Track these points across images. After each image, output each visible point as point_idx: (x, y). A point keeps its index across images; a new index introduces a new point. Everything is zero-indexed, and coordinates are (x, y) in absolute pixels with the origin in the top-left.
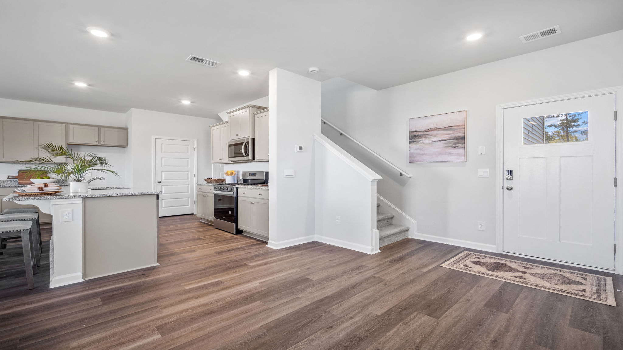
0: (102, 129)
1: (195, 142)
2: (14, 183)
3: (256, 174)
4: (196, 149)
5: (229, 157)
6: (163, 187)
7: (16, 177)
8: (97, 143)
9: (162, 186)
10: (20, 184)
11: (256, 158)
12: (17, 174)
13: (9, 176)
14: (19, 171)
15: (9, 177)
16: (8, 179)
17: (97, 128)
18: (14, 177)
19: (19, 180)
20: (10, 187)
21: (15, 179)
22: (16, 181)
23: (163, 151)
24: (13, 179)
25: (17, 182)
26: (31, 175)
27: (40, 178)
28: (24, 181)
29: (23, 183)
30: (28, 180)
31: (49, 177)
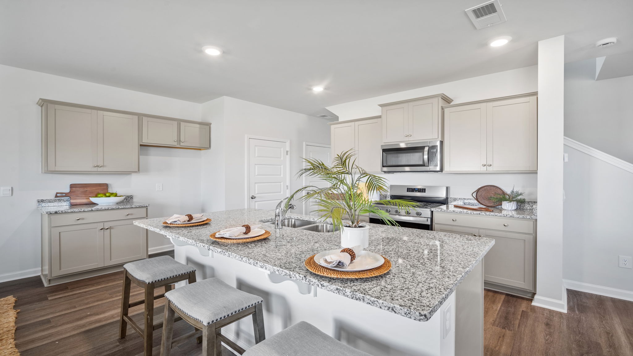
0: (182, 124)
1: (288, 144)
2: (65, 204)
3: (425, 189)
4: (289, 153)
5: (383, 166)
6: (257, 203)
7: (66, 195)
8: (175, 144)
9: (255, 202)
10: (73, 205)
11: (446, 168)
12: (67, 190)
13: (57, 193)
14: (70, 185)
15: (58, 195)
16: (56, 198)
17: (176, 123)
18: (64, 195)
19: (71, 199)
21: (65, 198)
22: (67, 201)
23: (257, 155)
24: (63, 198)
25: (70, 203)
26: (86, 191)
27: (104, 196)
28: (78, 200)
29: (77, 203)
30: (84, 199)
31: (116, 194)
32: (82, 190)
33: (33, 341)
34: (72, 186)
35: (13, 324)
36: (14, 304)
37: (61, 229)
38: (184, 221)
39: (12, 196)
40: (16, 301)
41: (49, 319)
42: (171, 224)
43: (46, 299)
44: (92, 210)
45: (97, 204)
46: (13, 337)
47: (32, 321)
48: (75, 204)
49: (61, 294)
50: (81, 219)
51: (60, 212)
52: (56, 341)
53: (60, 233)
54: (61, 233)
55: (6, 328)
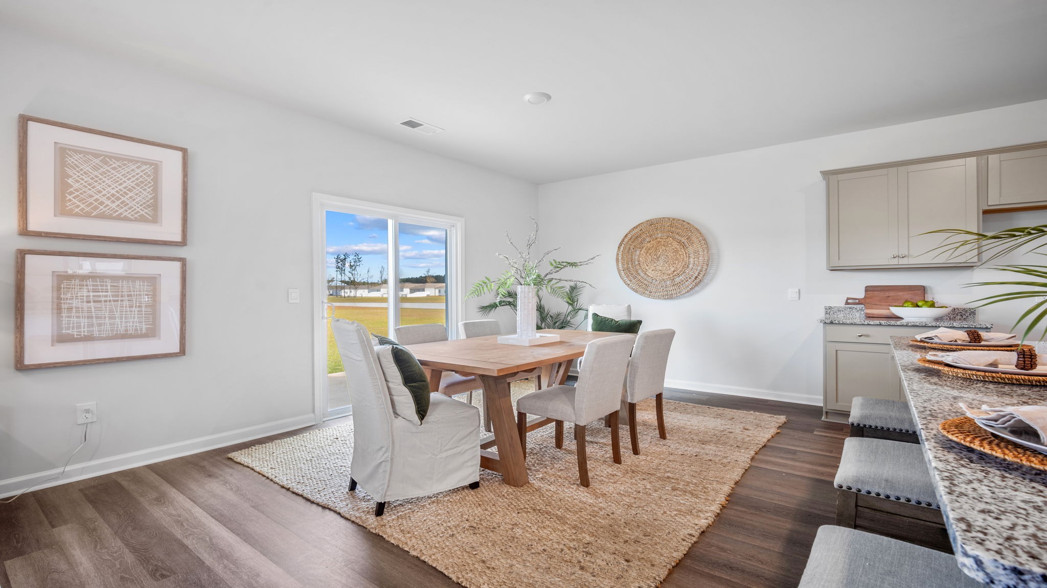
2: (858, 315)
7: (860, 302)
10: (869, 317)
12: (861, 295)
13: (848, 299)
14: (866, 287)
15: (849, 301)
16: (847, 306)
18: (857, 301)
19: (866, 308)
20: (852, 324)
21: (858, 306)
22: (861, 310)
24: (855, 306)
25: (862, 313)
26: (888, 297)
27: (910, 306)
28: (876, 310)
29: (873, 314)
30: (884, 309)
31: (932, 302)
32: (882, 294)
33: (767, 462)
34: (868, 289)
35: (765, 440)
36: (781, 425)
37: (839, 346)
38: (954, 339)
39: (799, 299)
40: (785, 423)
41: (797, 451)
42: (921, 341)
43: (812, 432)
44: (880, 325)
45: (902, 318)
46: (757, 451)
47: (781, 446)
48: (871, 316)
49: (830, 433)
50: (864, 335)
51: (836, 322)
52: (784, 473)
53: (836, 350)
54: (838, 352)
55: (758, 441)
